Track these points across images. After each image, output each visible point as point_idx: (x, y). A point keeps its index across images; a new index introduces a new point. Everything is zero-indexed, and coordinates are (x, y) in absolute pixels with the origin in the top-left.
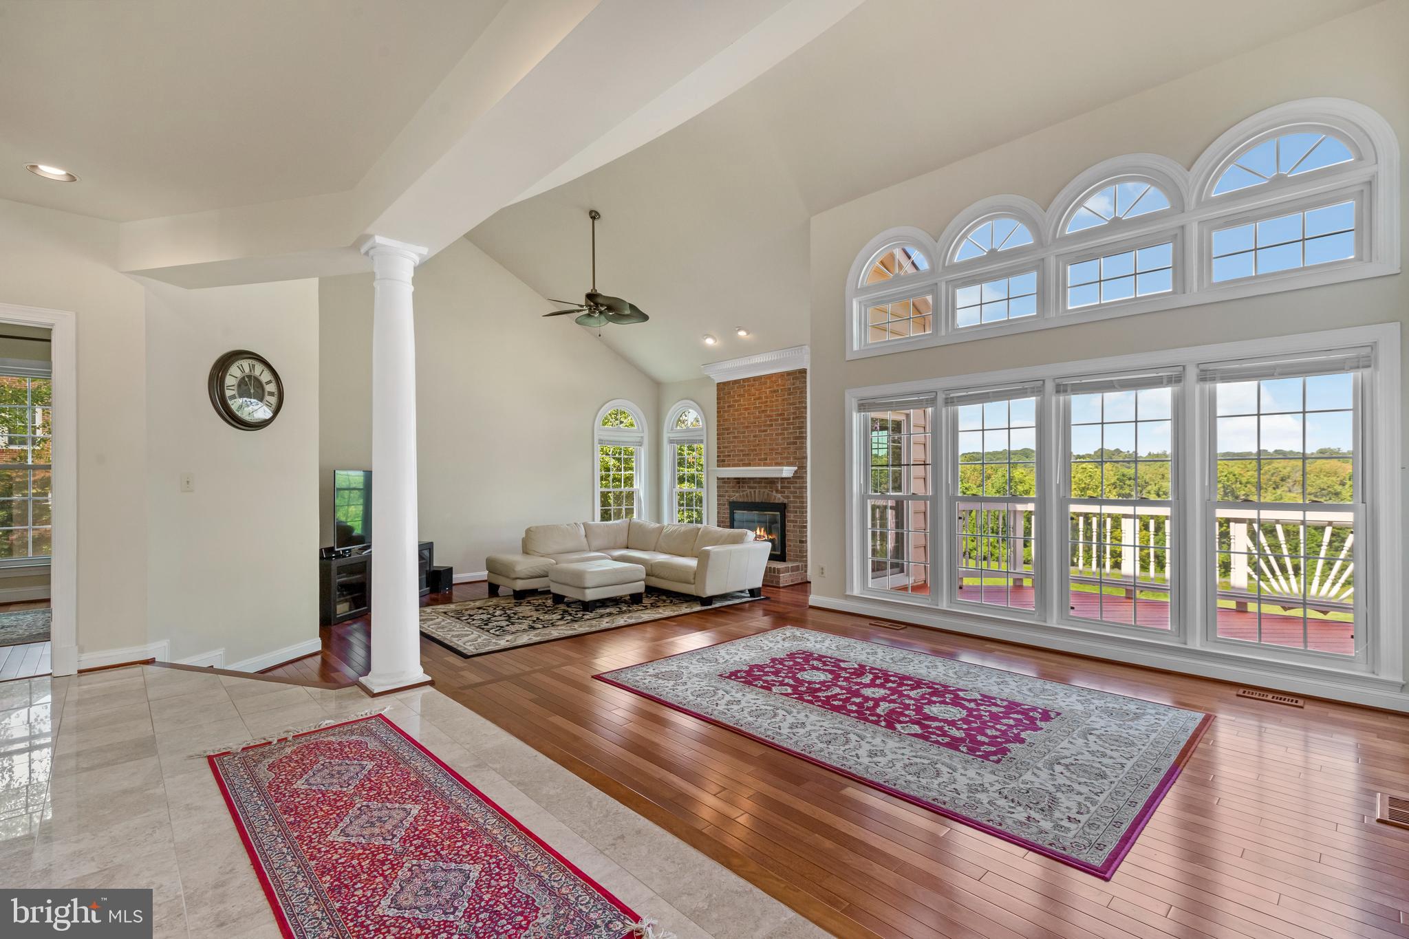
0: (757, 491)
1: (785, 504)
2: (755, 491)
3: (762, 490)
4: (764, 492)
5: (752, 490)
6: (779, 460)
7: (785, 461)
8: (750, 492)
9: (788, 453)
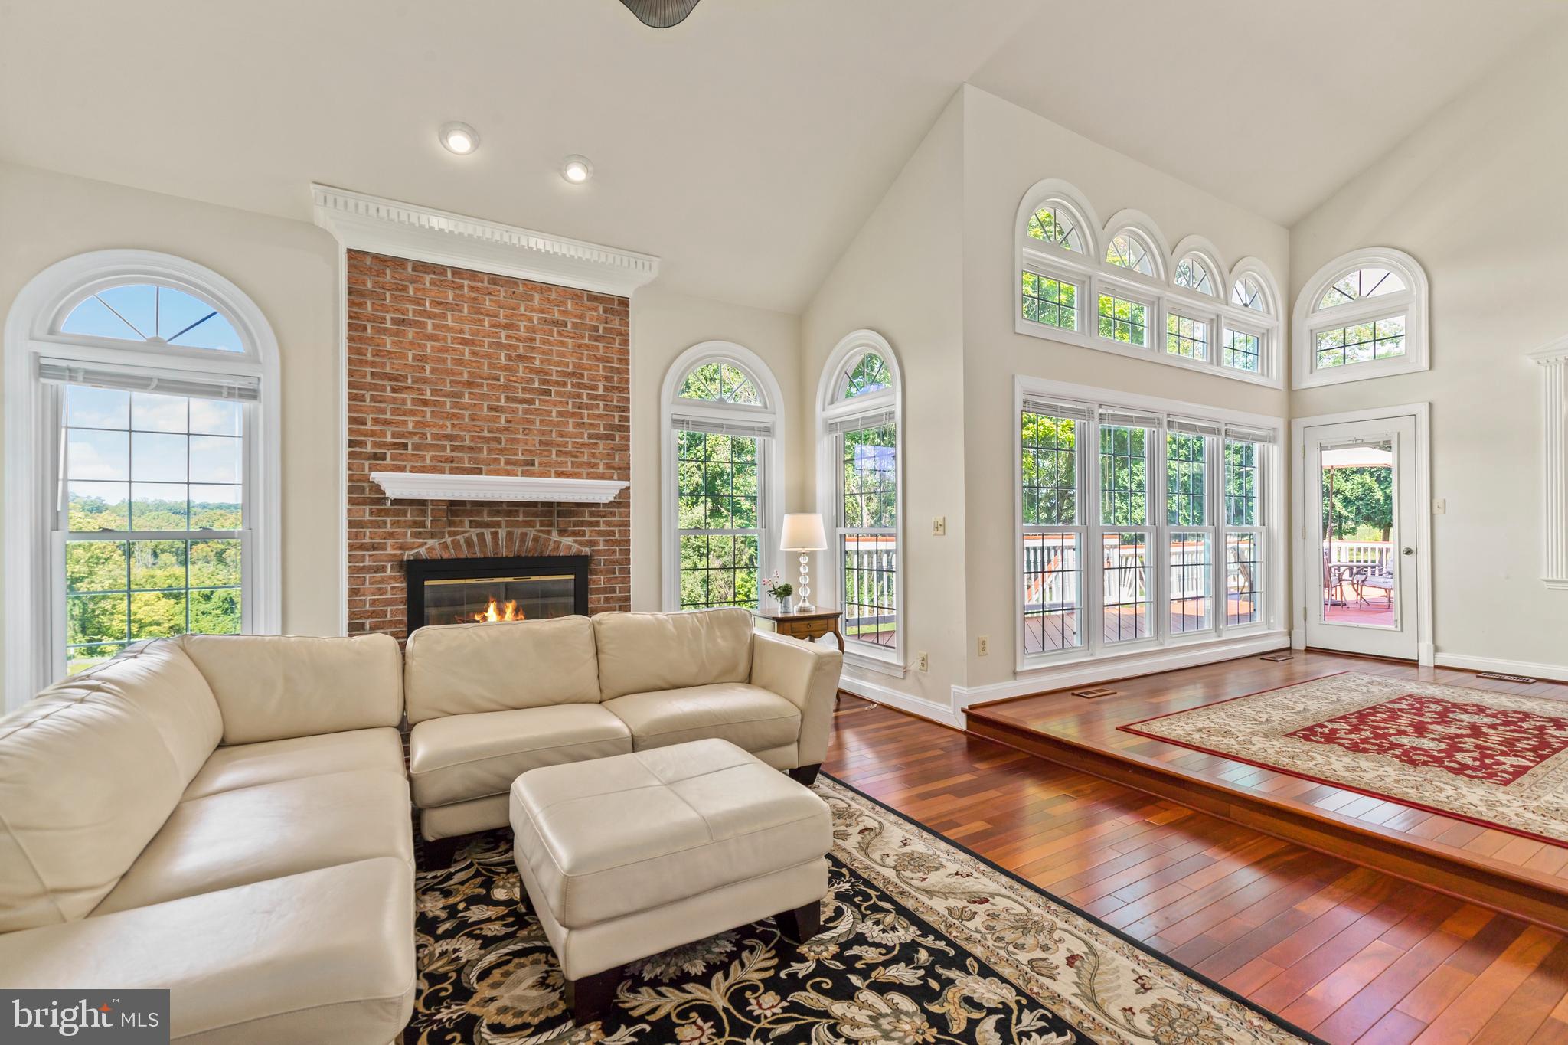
0: (502, 533)
1: (586, 557)
2: (495, 535)
3: (517, 531)
4: (524, 535)
5: (487, 533)
6: (569, 468)
7: (584, 471)
8: (481, 536)
9: (593, 455)
